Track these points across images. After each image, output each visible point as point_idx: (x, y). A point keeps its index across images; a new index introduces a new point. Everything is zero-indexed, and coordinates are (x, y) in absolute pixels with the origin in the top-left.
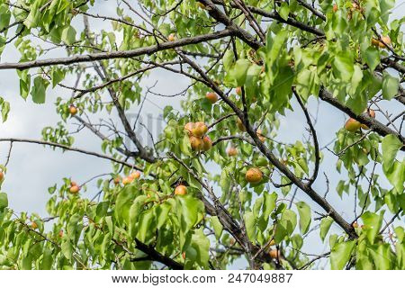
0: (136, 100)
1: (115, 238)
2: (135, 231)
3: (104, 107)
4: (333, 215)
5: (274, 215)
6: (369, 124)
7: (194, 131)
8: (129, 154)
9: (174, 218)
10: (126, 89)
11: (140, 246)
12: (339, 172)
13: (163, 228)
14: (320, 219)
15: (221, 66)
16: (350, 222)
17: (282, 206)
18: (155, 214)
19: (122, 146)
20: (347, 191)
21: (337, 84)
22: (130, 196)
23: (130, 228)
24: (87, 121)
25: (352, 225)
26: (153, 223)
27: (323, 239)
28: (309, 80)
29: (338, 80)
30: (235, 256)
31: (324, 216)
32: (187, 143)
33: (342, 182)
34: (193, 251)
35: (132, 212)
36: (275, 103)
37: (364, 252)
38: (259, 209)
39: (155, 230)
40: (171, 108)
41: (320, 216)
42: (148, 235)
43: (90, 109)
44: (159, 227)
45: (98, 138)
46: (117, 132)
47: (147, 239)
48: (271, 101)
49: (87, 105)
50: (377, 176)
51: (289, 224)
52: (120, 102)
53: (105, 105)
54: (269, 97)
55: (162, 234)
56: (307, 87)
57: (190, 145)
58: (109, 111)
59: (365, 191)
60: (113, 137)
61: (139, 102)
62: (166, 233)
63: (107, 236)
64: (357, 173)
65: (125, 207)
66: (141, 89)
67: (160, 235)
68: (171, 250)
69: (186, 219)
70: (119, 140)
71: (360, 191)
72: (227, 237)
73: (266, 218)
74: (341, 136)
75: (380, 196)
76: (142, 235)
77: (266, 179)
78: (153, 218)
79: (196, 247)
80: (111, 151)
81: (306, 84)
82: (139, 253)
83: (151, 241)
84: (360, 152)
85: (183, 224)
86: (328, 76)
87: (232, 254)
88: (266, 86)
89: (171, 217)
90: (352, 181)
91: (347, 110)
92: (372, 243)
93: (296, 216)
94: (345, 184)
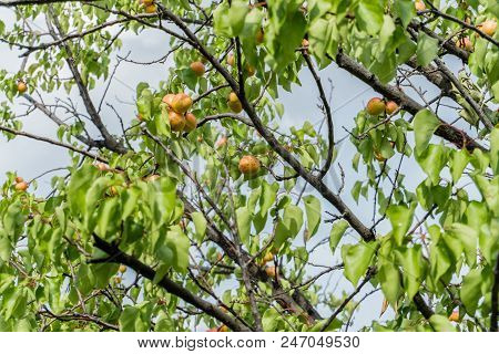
0: (103, 75)
1: (67, 234)
2: (93, 223)
3: (62, 85)
4: (348, 217)
5: (275, 212)
6: (398, 101)
7: (174, 105)
8: (91, 144)
9: (145, 208)
10: (90, 59)
11: (99, 243)
12: (356, 170)
13: (130, 220)
14: (332, 221)
15: (211, 38)
16: (369, 227)
17: (285, 200)
18: (120, 201)
19: (83, 134)
20: (364, 194)
21: (360, 40)
22: (86, 178)
23: (86, 218)
24: (39, 102)
25: (371, 231)
26: (117, 212)
27: (334, 250)
28: (325, 33)
29: (362, 35)
30: (223, 276)
31: (337, 218)
32: (164, 120)
33: (359, 184)
34: (169, 252)
35: (89, 197)
36: (281, 59)
37: (389, 257)
38: (255, 203)
39: (119, 223)
40: (147, 86)
41: (332, 218)
42: (110, 229)
43: (43, 87)
44: (124, 217)
45: (54, 123)
46: (77, 115)
47: (108, 234)
48: (276, 56)
49: (40, 82)
50: (403, 176)
51: (293, 223)
52: (83, 77)
53: (63, 82)
54: (273, 52)
55: (129, 228)
56: (323, 41)
57: (168, 123)
58: (68, 90)
59: (387, 195)
60: (72, 121)
61: (106, 77)
62: (134, 227)
63: (56, 231)
64: (378, 173)
65: (81, 191)
66: (109, 61)
67: (125, 229)
68: (140, 249)
69: (161, 208)
70: (80, 125)
71: (381, 195)
72: (213, 250)
73: (263, 215)
74: (361, 120)
75: (405, 201)
76: (102, 229)
77: (265, 170)
78: (117, 206)
79: (172, 247)
80: (69, 140)
81: (321, 37)
82: (98, 253)
83: (113, 237)
84: (383, 142)
85: (157, 215)
86: (350, 31)
87: (219, 273)
88: (270, 37)
89: (140, 206)
90: (371, 183)
91: (370, 81)
92: (400, 244)
93: (302, 214)
94: (363, 185)
